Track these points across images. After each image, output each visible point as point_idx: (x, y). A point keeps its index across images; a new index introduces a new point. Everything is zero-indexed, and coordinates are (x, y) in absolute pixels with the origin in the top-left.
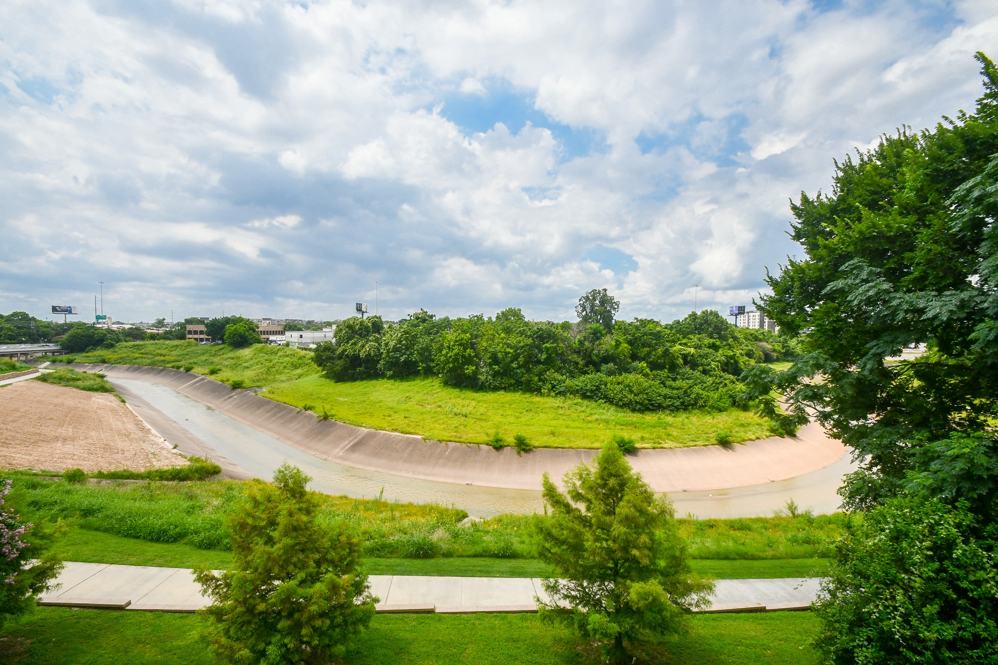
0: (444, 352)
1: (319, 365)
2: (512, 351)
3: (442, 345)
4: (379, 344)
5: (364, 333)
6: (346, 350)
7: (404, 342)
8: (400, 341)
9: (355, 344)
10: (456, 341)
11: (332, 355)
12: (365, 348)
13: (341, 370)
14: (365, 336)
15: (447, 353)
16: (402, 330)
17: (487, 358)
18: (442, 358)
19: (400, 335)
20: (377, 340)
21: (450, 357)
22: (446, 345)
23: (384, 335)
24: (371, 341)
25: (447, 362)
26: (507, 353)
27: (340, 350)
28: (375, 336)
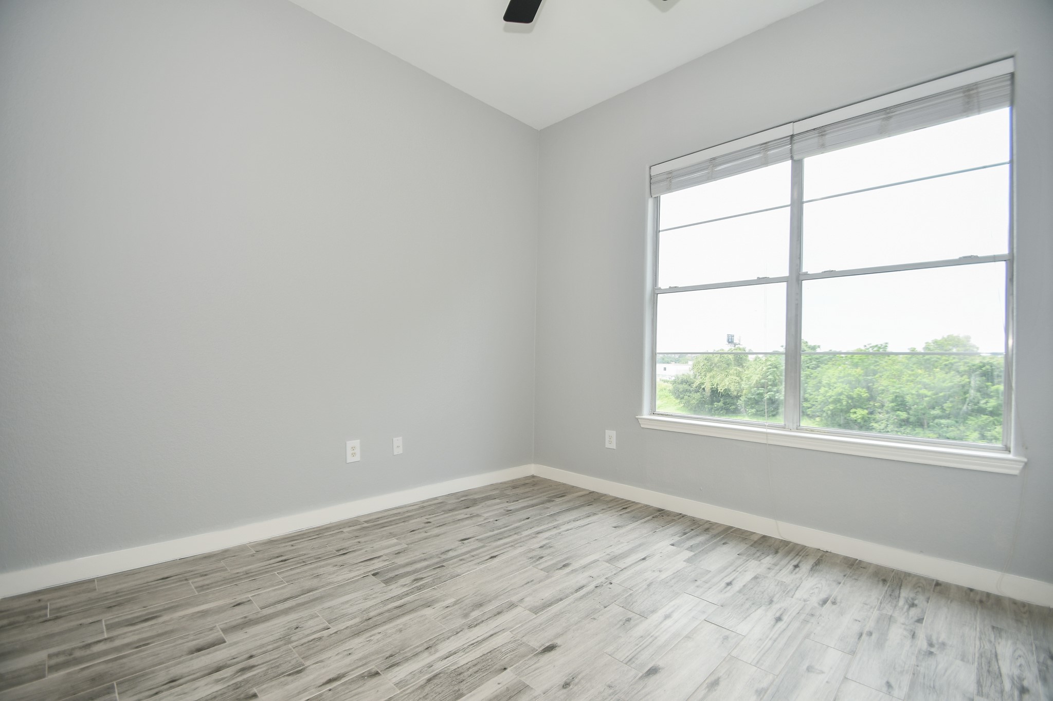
0: (822, 390)
1: (677, 398)
2: (929, 393)
3: (820, 382)
4: (741, 378)
5: (725, 365)
6: (703, 384)
7: (770, 377)
8: (765, 377)
9: (713, 377)
10: (840, 377)
11: (689, 388)
12: (725, 382)
13: (698, 404)
14: (725, 369)
15: (827, 392)
16: (769, 363)
17: (887, 400)
18: (820, 398)
19: (765, 369)
20: (739, 374)
21: (830, 397)
22: (824, 382)
23: (748, 368)
24: (731, 375)
25: (826, 403)
26: (921, 396)
27: (697, 382)
28: (736, 370)
